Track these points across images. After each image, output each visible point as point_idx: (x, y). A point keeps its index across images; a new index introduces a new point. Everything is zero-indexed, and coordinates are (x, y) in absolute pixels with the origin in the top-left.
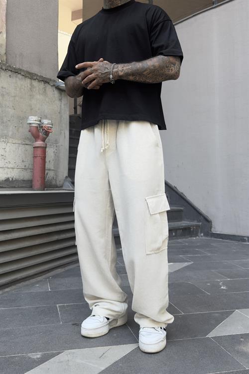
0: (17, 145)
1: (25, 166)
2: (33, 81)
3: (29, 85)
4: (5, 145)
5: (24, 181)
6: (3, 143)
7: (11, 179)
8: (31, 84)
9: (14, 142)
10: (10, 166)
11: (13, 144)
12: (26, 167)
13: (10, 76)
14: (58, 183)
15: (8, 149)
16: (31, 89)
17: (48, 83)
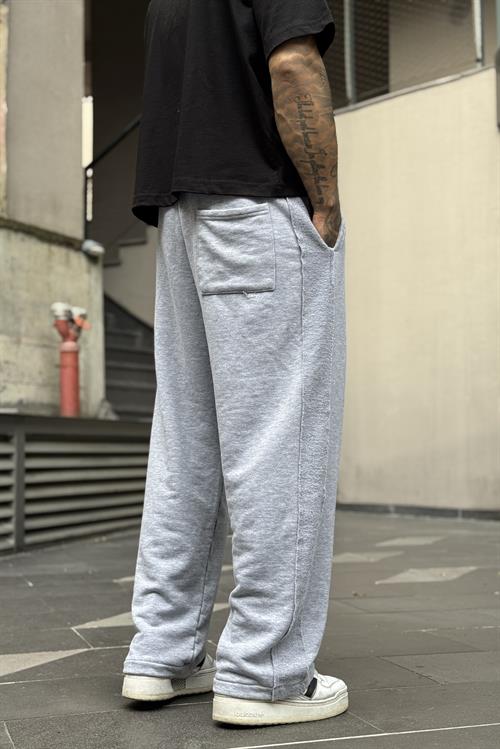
0: (33, 347)
1: (44, 380)
3: (46, 253)
4: (17, 347)
6: (15, 344)
9: (28, 343)
11: (28, 346)
12: (46, 383)
15: (20, 355)
16: (48, 257)
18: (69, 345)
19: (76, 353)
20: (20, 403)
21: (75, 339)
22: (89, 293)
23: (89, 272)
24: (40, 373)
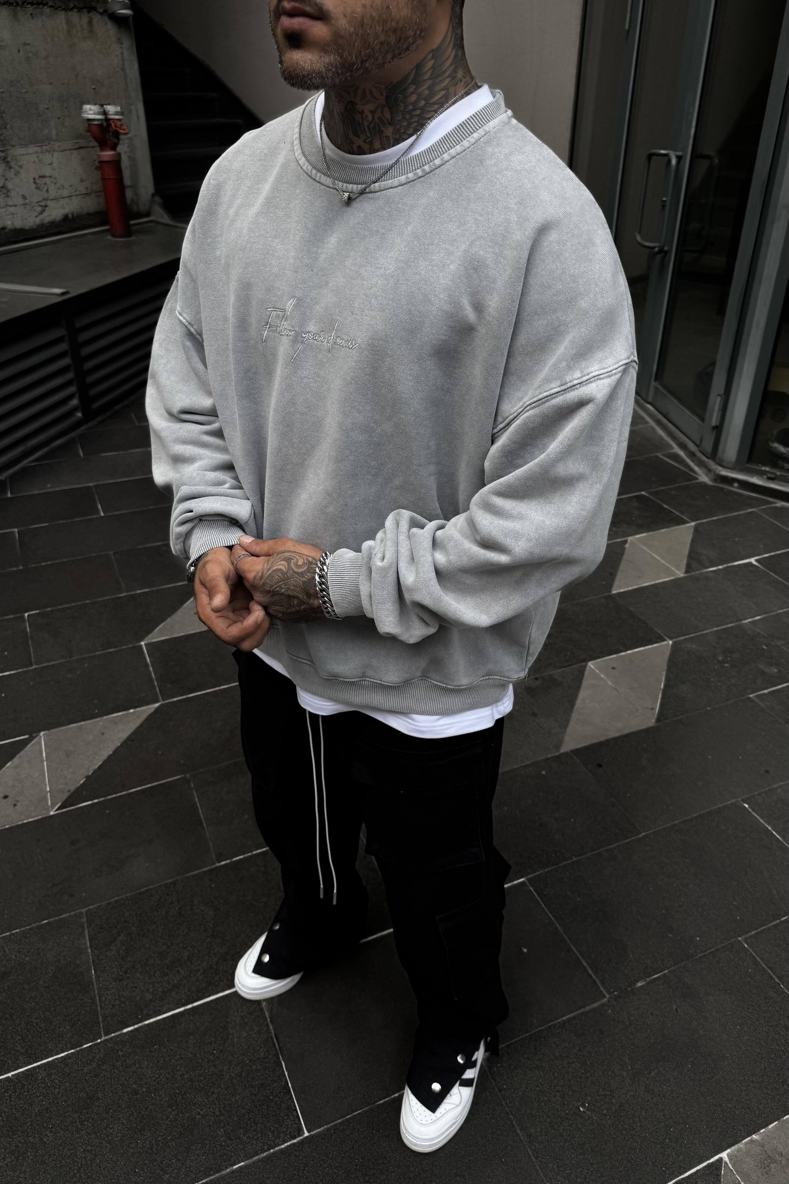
0: (68, 152)
1: (87, 188)
2: (70, 13)
3: (64, 25)
4: (50, 156)
5: (89, 214)
6: (47, 153)
7: (70, 216)
8: (68, 23)
9: (62, 148)
10: (66, 193)
11: (61, 153)
12: (89, 191)
13: (31, 14)
14: (143, 208)
15: (55, 165)
16: (68, 32)
17: (95, 9)
18: (107, 154)
19: (116, 163)
20: (66, 218)
21: (114, 147)
22: (123, 69)
23: (120, 41)
24: (82, 181)
